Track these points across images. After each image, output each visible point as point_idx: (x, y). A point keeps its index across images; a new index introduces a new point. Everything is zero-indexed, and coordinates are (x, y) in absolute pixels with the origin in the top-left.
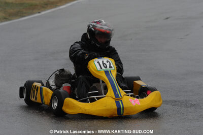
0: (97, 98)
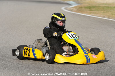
0: (74, 54)
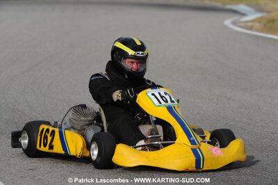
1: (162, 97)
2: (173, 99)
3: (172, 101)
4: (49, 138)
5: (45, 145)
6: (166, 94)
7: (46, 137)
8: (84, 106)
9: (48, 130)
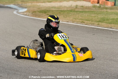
1: (62, 36)
2: (66, 37)
3: (66, 38)
4: (24, 52)
5: (23, 54)
6: (64, 35)
7: (23, 52)
8: (37, 40)
9: (24, 49)
